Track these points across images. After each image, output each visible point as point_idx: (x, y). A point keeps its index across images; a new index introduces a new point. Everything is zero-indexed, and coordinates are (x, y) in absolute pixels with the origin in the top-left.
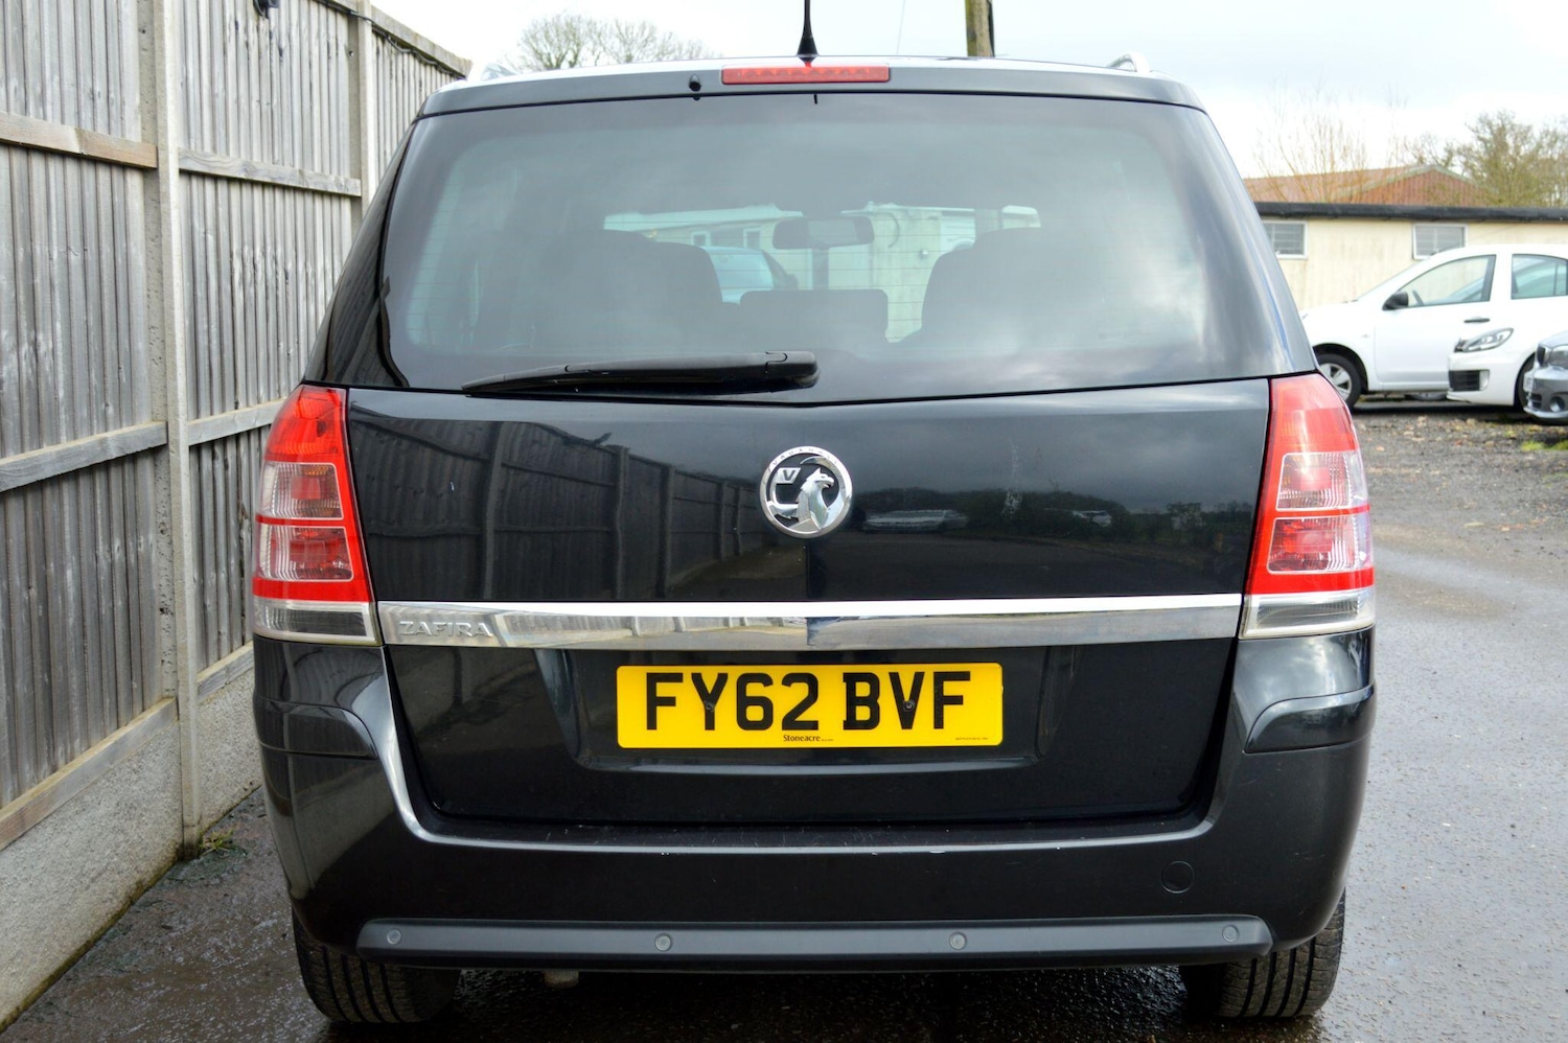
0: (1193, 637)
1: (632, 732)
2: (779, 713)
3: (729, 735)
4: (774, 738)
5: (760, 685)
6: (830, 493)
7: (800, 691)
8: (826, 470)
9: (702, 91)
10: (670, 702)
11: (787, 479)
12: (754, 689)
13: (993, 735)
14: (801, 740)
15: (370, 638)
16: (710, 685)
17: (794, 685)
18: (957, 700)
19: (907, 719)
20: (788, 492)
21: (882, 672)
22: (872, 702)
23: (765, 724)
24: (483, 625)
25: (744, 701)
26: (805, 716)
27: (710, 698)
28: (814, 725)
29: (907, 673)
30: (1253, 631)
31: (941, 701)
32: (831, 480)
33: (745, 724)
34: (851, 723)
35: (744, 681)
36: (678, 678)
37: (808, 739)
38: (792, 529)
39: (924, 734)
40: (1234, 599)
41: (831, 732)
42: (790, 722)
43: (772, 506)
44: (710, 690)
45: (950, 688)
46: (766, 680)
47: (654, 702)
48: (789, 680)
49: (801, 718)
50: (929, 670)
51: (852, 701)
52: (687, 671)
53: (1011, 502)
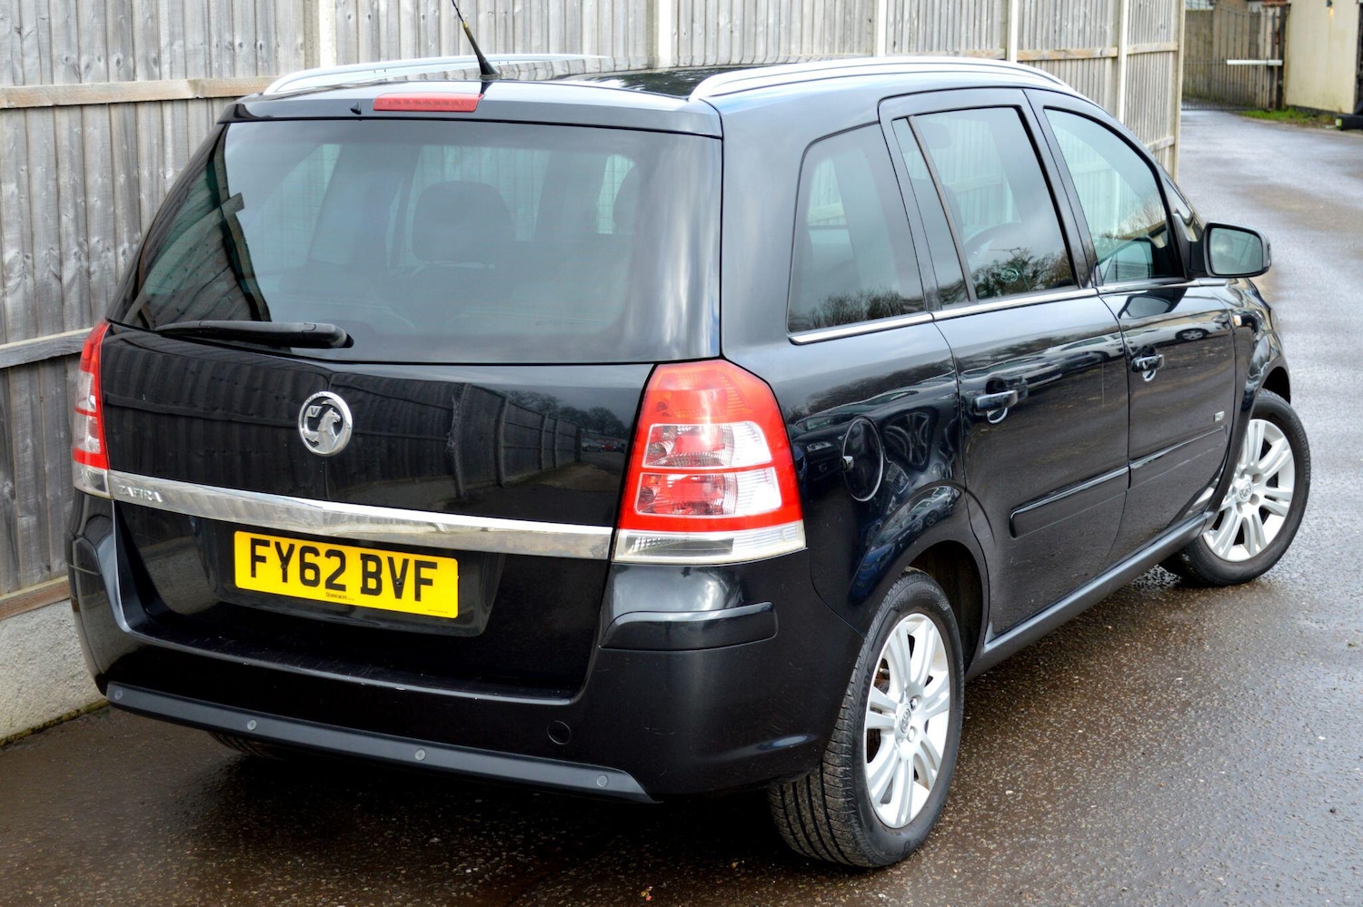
0: (574, 556)
1: (243, 580)
2: (324, 576)
3: (295, 589)
4: (319, 593)
5: (313, 555)
6: (338, 426)
7: (335, 563)
8: (337, 410)
9: (362, 115)
10: (263, 559)
11: (313, 414)
12: (309, 558)
13: (452, 612)
14: (336, 598)
15: (107, 494)
16: (285, 551)
17: (332, 558)
18: (429, 582)
19: (398, 592)
20: (314, 423)
21: (384, 555)
22: (377, 575)
23: (315, 583)
24: (157, 494)
25: (304, 566)
26: (337, 581)
27: (285, 561)
28: (342, 588)
29: (399, 558)
30: (621, 556)
31: (420, 582)
32: (339, 417)
33: (305, 581)
34: (365, 590)
35: (304, 550)
36: (266, 544)
37: (340, 597)
38: (317, 450)
39: (407, 604)
40: (608, 531)
41: (353, 596)
42: (330, 584)
43: (304, 430)
44: (285, 555)
45: (425, 573)
46: (316, 553)
47: (256, 559)
48: (329, 554)
50: (412, 558)
51: (366, 575)
52: (273, 539)
53: (451, 444)
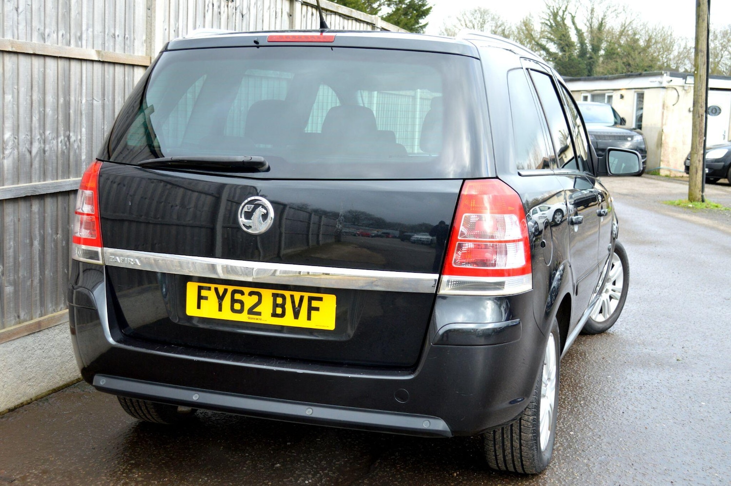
0: (415, 292)
1: (191, 310)
2: (247, 307)
3: (227, 315)
4: (244, 317)
5: (240, 295)
6: (265, 216)
7: (255, 298)
8: (264, 207)
9: (260, 44)
10: (206, 298)
11: (248, 209)
12: (237, 296)
13: (331, 326)
14: (254, 319)
15: (100, 262)
16: (221, 292)
17: (253, 296)
18: (317, 309)
19: (296, 315)
20: (249, 215)
21: (288, 294)
22: (283, 306)
23: (241, 311)
24: (137, 260)
25: (233, 301)
26: (256, 310)
27: (221, 298)
28: (259, 314)
29: (297, 295)
30: (443, 291)
31: (311, 309)
32: (265, 211)
33: (233, 310)
34: (274, 315)
35: (234, 292)
36: (209, 289)
37: (257, 319)
38: (250, 231)
39: (302, 322)
40: (436, 276)
41: (266, 317)
42: (251, 312)
43: (242, 220)
44: (221, 295)
45: (315, 304)
46: (242, 293)
47: (200, 298)
48: (251, 294)
49: (255, 310)
50: (306, 295)
51: (275, 305)
52: (213, 286)
53: (339, 226)
